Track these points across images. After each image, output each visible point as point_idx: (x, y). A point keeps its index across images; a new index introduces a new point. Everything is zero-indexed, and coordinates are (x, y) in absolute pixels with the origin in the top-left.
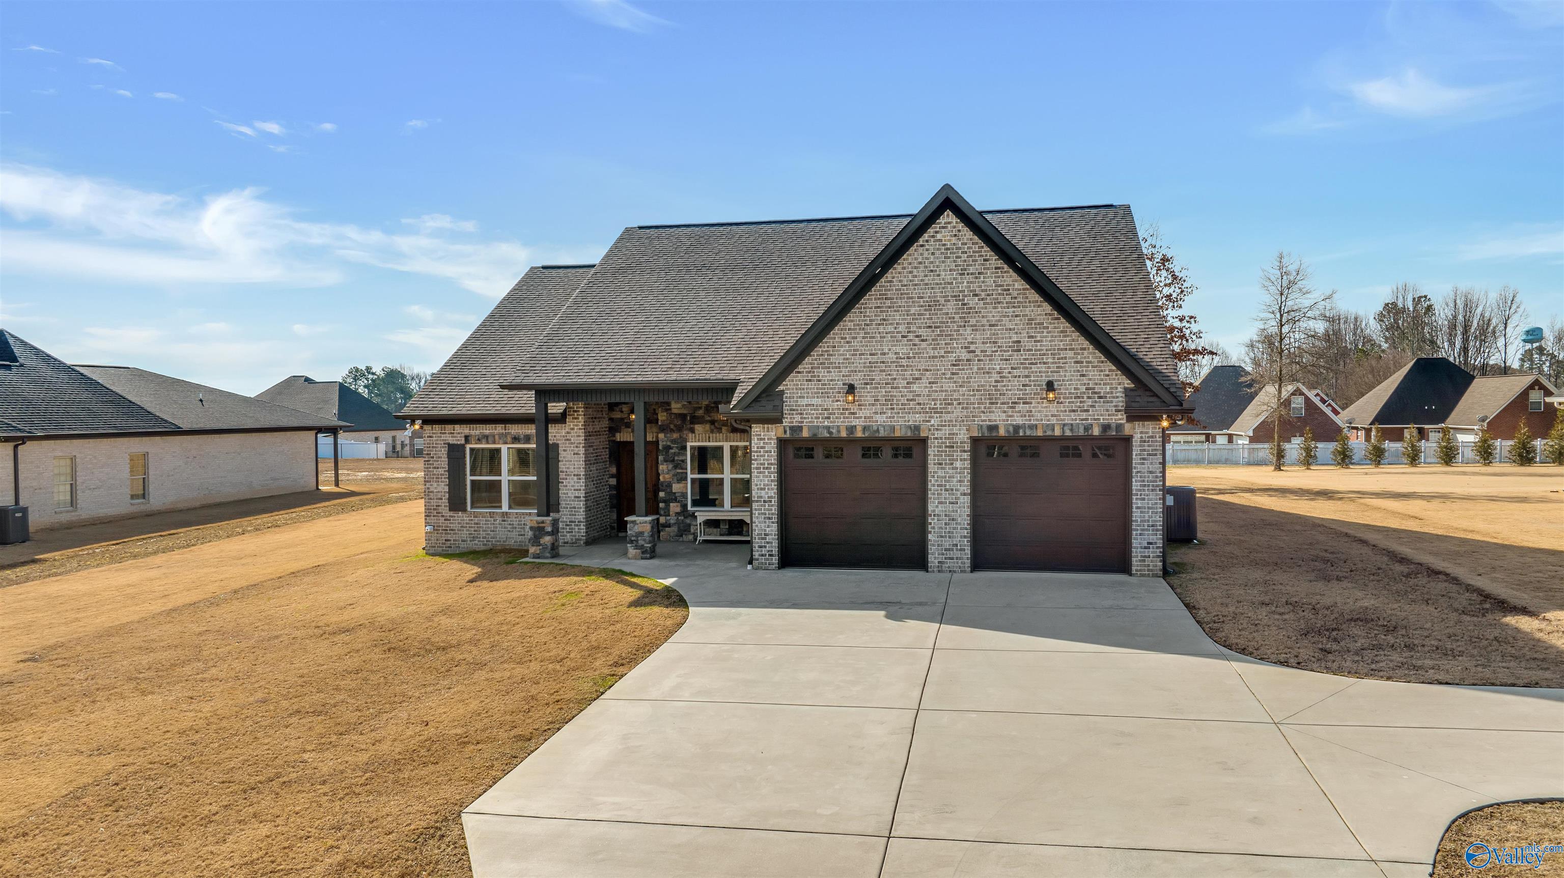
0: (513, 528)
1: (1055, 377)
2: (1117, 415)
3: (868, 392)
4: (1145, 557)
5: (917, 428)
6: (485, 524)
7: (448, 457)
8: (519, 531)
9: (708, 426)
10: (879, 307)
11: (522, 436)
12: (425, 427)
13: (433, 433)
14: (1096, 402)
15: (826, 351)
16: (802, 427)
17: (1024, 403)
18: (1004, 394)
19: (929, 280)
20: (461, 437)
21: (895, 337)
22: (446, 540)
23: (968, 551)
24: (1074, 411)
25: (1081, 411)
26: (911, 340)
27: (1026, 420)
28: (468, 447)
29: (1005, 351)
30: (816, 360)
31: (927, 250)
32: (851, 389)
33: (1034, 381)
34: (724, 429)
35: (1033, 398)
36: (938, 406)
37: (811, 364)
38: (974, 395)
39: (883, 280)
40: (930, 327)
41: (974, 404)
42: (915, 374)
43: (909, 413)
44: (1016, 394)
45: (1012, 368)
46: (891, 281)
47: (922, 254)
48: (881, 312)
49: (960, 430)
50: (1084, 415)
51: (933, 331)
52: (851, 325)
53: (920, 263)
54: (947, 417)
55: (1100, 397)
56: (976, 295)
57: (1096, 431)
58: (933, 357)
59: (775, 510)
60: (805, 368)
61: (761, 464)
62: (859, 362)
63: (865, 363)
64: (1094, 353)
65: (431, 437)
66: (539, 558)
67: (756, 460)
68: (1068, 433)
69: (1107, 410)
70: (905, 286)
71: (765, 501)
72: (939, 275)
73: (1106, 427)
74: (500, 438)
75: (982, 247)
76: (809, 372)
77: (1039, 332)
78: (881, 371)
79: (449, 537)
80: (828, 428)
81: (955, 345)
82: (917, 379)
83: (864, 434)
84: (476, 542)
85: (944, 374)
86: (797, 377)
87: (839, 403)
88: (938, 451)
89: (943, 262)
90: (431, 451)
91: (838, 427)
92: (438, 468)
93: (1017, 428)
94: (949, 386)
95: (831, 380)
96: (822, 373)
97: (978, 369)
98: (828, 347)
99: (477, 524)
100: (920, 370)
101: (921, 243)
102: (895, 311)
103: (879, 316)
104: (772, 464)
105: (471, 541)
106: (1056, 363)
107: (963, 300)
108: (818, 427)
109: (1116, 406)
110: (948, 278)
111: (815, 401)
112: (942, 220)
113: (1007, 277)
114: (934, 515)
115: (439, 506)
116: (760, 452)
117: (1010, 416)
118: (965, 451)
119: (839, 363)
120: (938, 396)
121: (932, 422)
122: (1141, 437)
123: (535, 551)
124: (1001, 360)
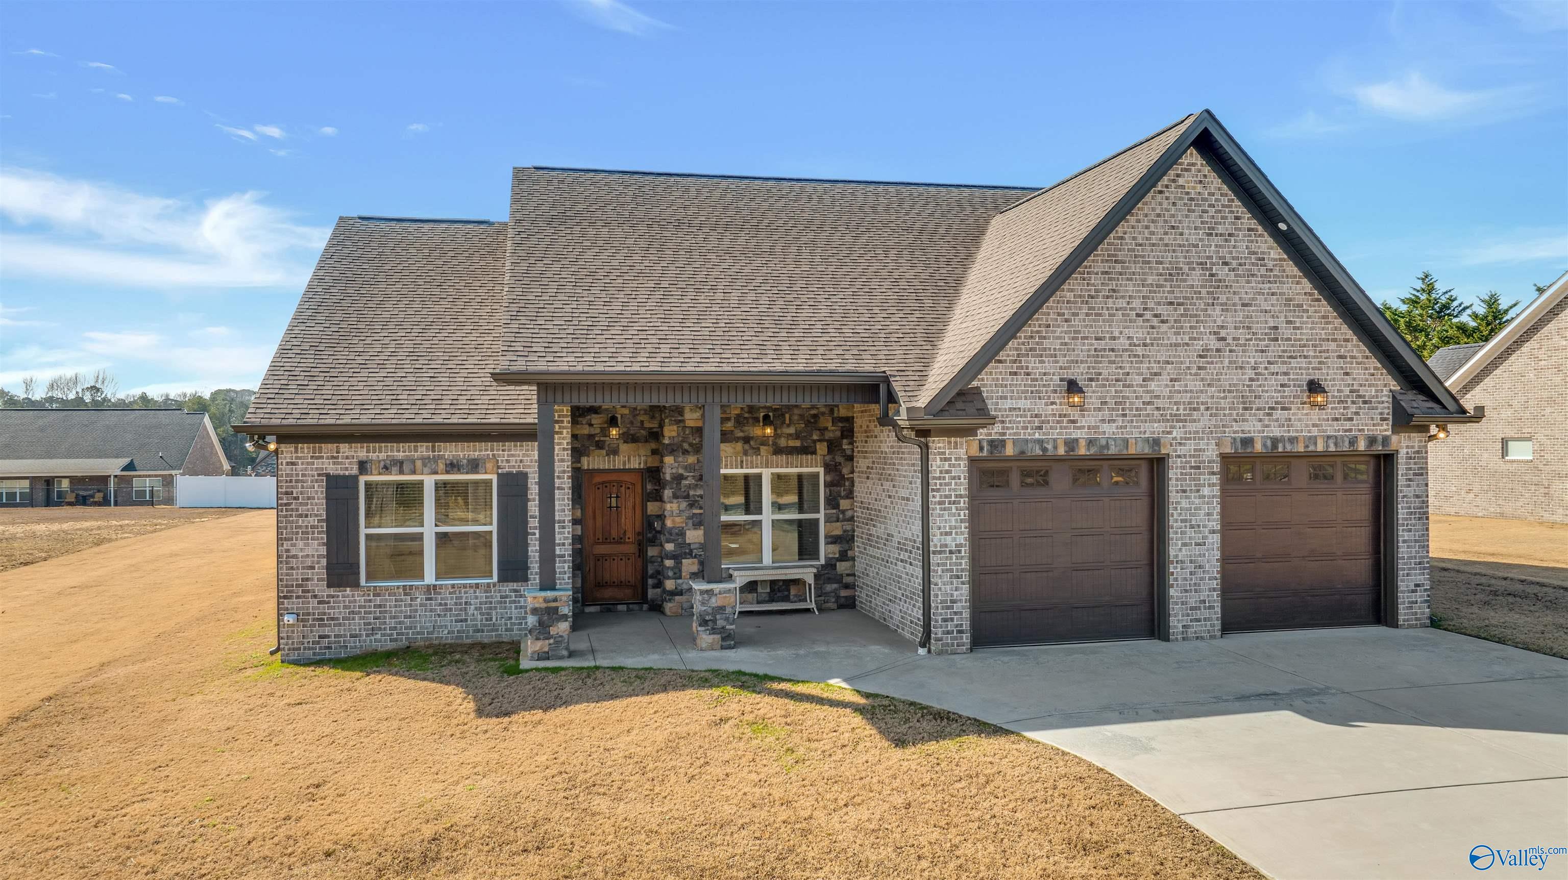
0: (446, 610)
1: (1316, 376)
2: (1382, 425)
3: (1094, 392)
4: (1412, 602)
5: (1156, 442)
6: (396, 606)
7: (327, 498)
8: (457, 615)
9: (739, 446)
10: (1106, 273)
11: (465, 461)
12: (283, 447)
13: (297, 458)
14: (1360, 408)
15: (1038, 332)
16: (1004, 441)
17: (1283, 409)
18: (1260, 397)
19: (1169, 239)
20: (350, 463)
21: (1128, 315)
22: (320, 637)
23: (1218, 610)
24: (1337, 419)
25: (1345, 420)
26: (1148, 320)
27: (1285, 431)
28: (363, 479)
29: (1260, 340)
30: (1023, 344)
31: (1167, 198)
32: (1073, 387)
33: (1293, 380)
34: (763, 449)
35: (1292, 403)
36: (1181, 412)
37: (1017, 349)
38: (1225, 398)
39: (1112, 235)
40: (1171, 303)
41: (1224, 409)
42: (1153, 368)
43: (1146, 422)
44: (1273, 397)
45: (1269, 363)
46: (1122, 238)
47: (1161, 204)
48: (1110, 279)
49: (1208, 444)
50: (1348, 426)
51: (1176, 310)
52: (1070, 296)
53: (1159, 215)
54: (1192, 427)
55: (1365, 402)
56: (1226, 264)
57: (1362, 446)
58: (1176, 345)
59: (965, 563)
60: (1008, 356)
61: (946, 496)
62: (1082, 349)
63: (1089, 350)
64: (1358, 346)
65: (293, 464)
66: (548, 659)
67: (938, 490)
68: (1332, 448)
69: (1372, 419)
70: (1140, 245)
71: (951, 552)
72: (1181, 234)
73: (1372, 440)
74: (424, 465)
75: (1233, 201)
76: (1015, 362)
77: (1298, 317)
78: (1110, 362)
79: (327, 631)
80: (1040, 442)
81: (1202, 329)
82: (1156, 374)
83: (1089, 450)
84: (378, 636)
85: (1189, 368)
86: (997, 368)
87: (1054, 407)
88: (1182, 474)
89: (1187, 216)
90: (292, 487)
91: (1055, 440)
92: (306, 516)
93: (1275, 441)
94: (1195, 385)
95: (1045, 374)
96: (1032, 363)
97: (1230, 362)
98: (1040, 326)
99: (380, 606)
100: (1159, 362)
101: (1160, 189)
102: (1128, 279)
103: (1108, 285)
104: (961, 496)
105: (367, 635)
106: (1317, 357)
107: (1211, 269)
108: (1027, 441)
109: (1381, 414)
110: (1193, 239)
111: (1021, 404)
112: (1185, 160)
113: (1262, 241)
114: (1177, 562)
115: (307, 580)
116: (944, 478)
117: (1267, 426)
118: (1213, 473)
119: (1055, 349)
120: (1181, 398)
121: (1174, 434)
122: (1407, 453)
123: (541, 648)
124: (1256, 351)
